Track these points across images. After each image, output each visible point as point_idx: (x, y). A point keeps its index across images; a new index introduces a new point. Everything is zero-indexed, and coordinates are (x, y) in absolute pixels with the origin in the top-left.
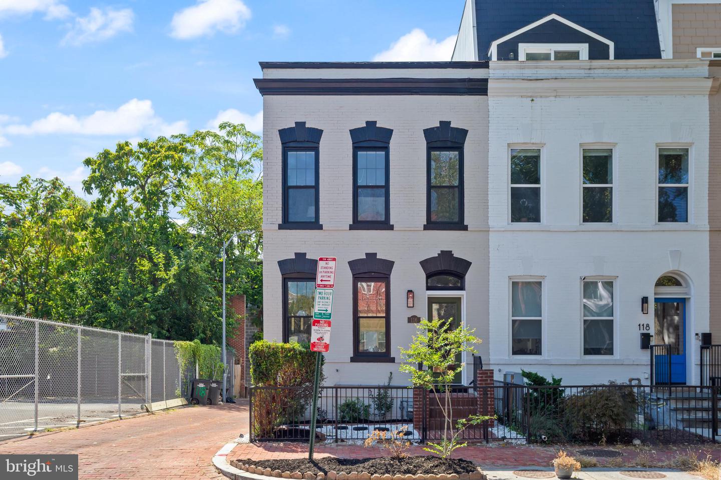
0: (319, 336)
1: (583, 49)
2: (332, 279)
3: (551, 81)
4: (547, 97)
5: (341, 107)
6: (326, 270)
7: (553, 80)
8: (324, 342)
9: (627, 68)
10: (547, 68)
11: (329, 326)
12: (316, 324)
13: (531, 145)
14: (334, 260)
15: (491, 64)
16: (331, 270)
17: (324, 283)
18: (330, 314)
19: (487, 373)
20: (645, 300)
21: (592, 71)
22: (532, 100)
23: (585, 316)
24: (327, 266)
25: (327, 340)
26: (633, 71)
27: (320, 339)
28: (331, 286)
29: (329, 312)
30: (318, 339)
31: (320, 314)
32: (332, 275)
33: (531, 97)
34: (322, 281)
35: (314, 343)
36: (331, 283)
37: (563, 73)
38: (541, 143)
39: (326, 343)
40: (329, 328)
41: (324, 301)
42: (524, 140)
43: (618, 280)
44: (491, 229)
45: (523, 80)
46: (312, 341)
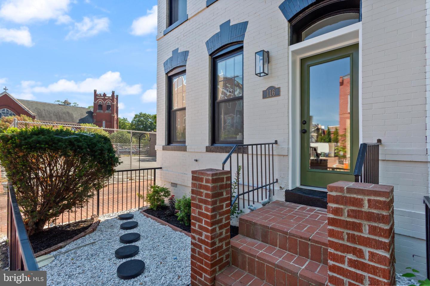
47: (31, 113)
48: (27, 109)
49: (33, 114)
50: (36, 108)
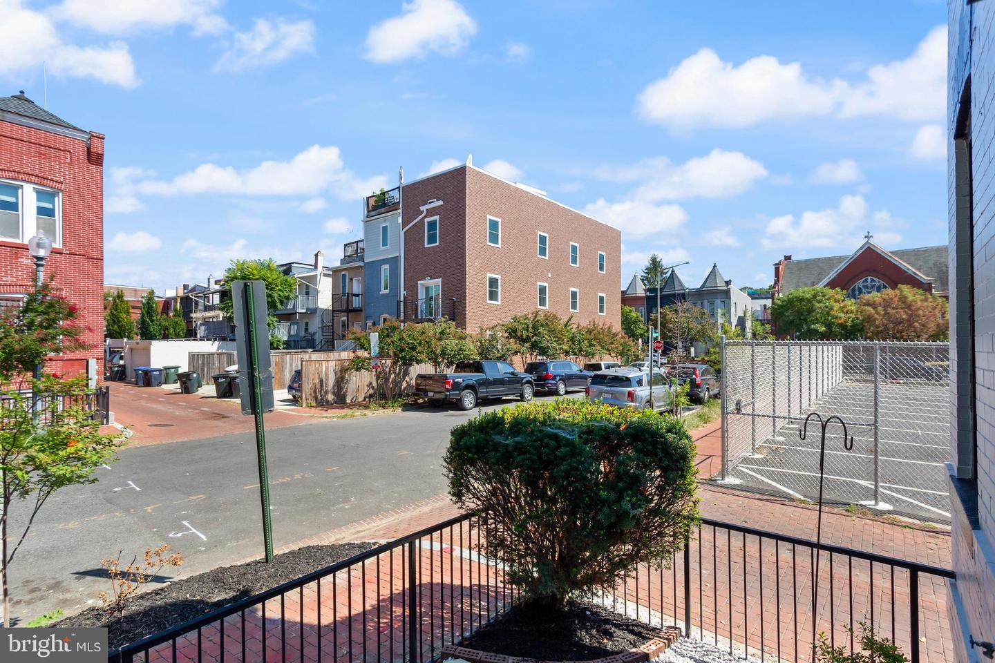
47: (921, 277)
48: (912, 270)
49: (924, 278)
50: (935, 264)
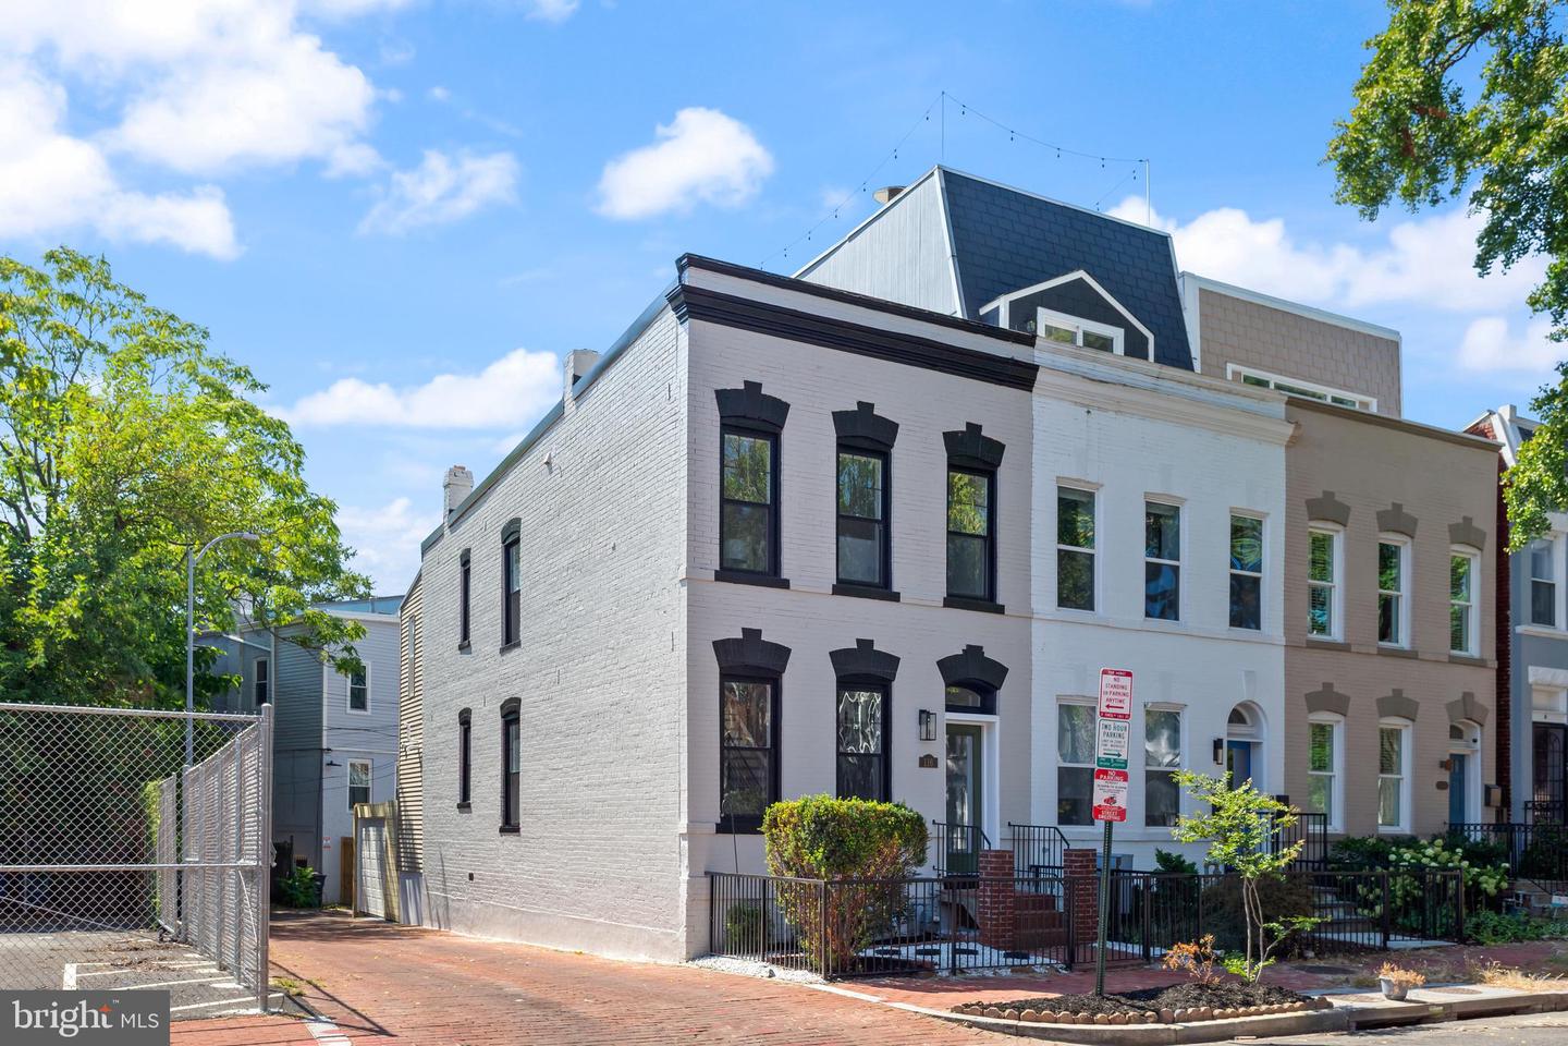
0: (1107, 796)
1: (1117, 335)
2: (1126, 705)
3: (1117, 387)
4: (1106, 410)
5: (818, 367)
6: (1115, 690)
7: (1121, 387)
8: (1116, 805)
9: (1200, 387)
10: (1107, 363)
11: (1125, 780)
12: (1101, 776)
13: (1083, 484)
14: (1129, 674)
15: (1038, 342)
16: (1124, 691)
17: (1111, 710)
18: (1126, 761)
19: (1088, 855)
20: (1218, 744)
21: (1160, 382)
22: (1089, 412)
23: (1147, 764)
24: (1116, 683)
25: (1121, 802)
26: (1205, 392)
27: (1111, 800)
28: (1125, 716)
29: (1124, 757)
30: (1106, 801)
31: (1108, 760)
32: (1127, 700)
33: (1087, 406)
34: (1108, 706)
35: (1100, 806)
36: (1125, 711)
37: (1128, 377)
38: (1097, 484)
39: (1120, 808)
40: (1125, 784)
41: (1114, 739)
42: (1076, 473)
43: (1187, 710)
44: (1035, 616)
45: (1084, 377)
46: (1095, 804)
